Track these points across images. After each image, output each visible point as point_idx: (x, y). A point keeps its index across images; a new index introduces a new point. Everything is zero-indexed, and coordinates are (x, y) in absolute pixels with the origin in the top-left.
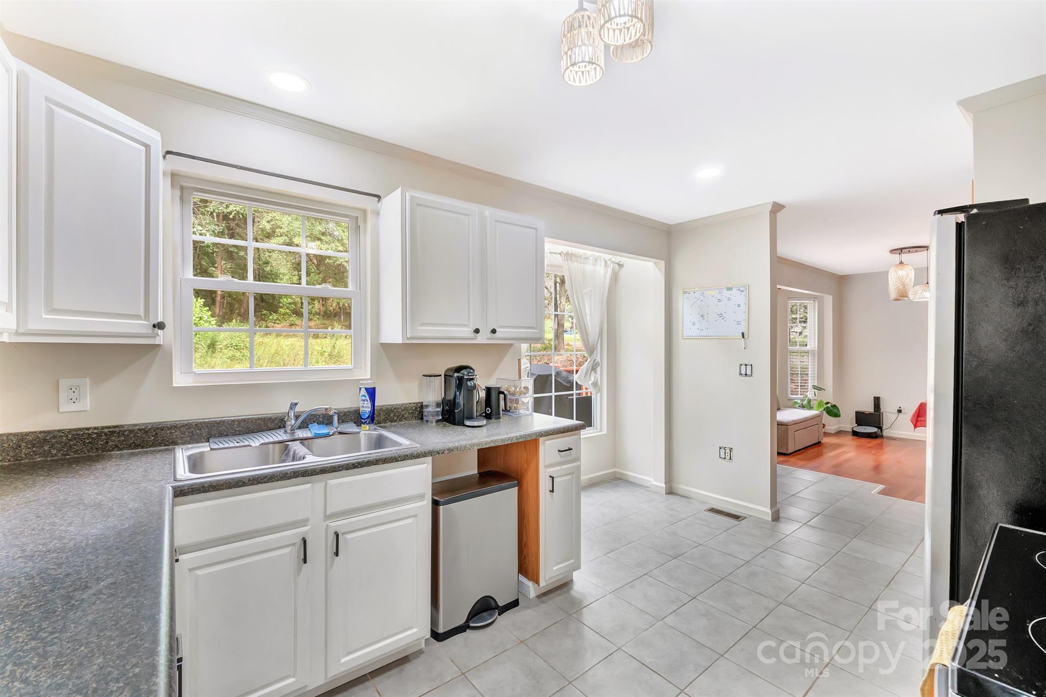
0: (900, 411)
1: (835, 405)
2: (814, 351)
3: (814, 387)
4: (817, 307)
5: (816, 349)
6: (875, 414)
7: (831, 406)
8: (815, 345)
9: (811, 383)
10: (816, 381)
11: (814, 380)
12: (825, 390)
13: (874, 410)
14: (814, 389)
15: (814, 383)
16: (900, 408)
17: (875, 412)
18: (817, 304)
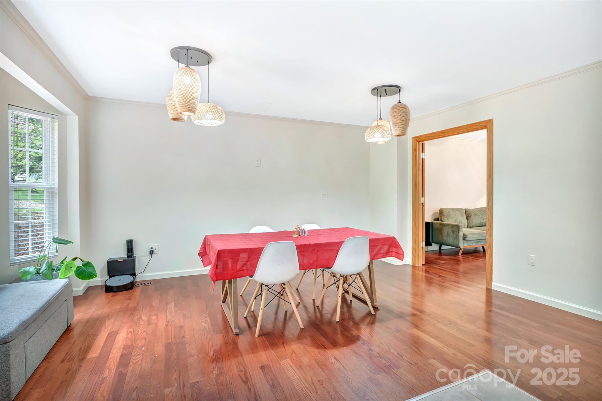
0: (152, 252)
1: (88, 263)
2: (53, 188)
3: (56, 240)
4: (56, 128)
5: (56, 186)
6: (129, 260)
7: (83, 265)
8: (54, 179)
9: (49, 233)
10: (57, 229)
11: (53, 229)
12: (73, 243)
13: (127, 255)
14: (56, 243)
15: (53, 233)
16: (152, 248)
17: (128, 257)
18: (56, 124)
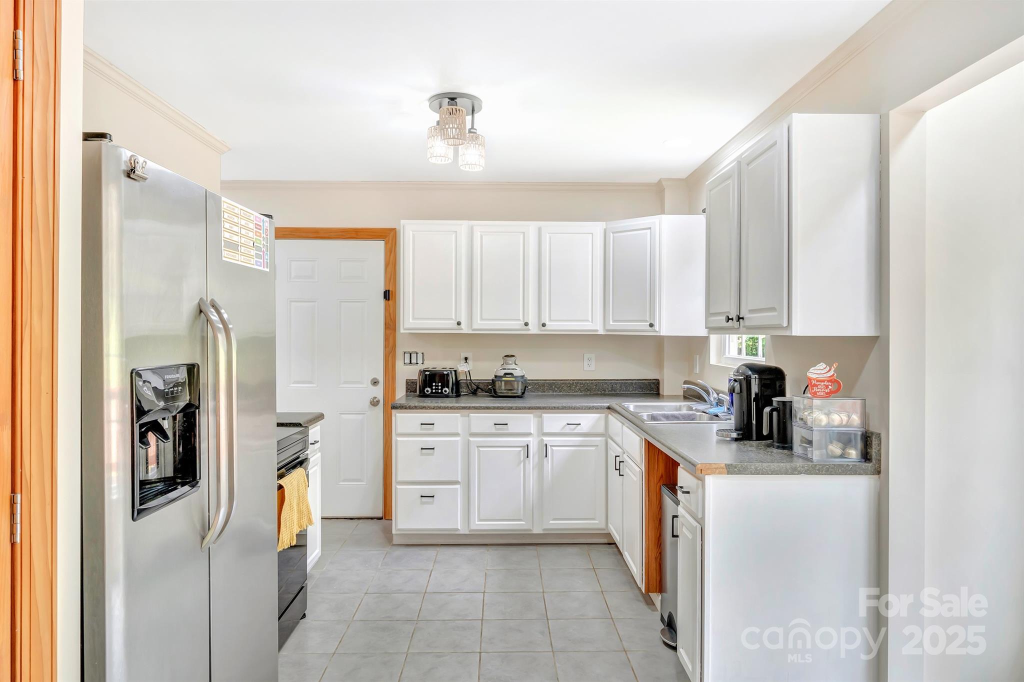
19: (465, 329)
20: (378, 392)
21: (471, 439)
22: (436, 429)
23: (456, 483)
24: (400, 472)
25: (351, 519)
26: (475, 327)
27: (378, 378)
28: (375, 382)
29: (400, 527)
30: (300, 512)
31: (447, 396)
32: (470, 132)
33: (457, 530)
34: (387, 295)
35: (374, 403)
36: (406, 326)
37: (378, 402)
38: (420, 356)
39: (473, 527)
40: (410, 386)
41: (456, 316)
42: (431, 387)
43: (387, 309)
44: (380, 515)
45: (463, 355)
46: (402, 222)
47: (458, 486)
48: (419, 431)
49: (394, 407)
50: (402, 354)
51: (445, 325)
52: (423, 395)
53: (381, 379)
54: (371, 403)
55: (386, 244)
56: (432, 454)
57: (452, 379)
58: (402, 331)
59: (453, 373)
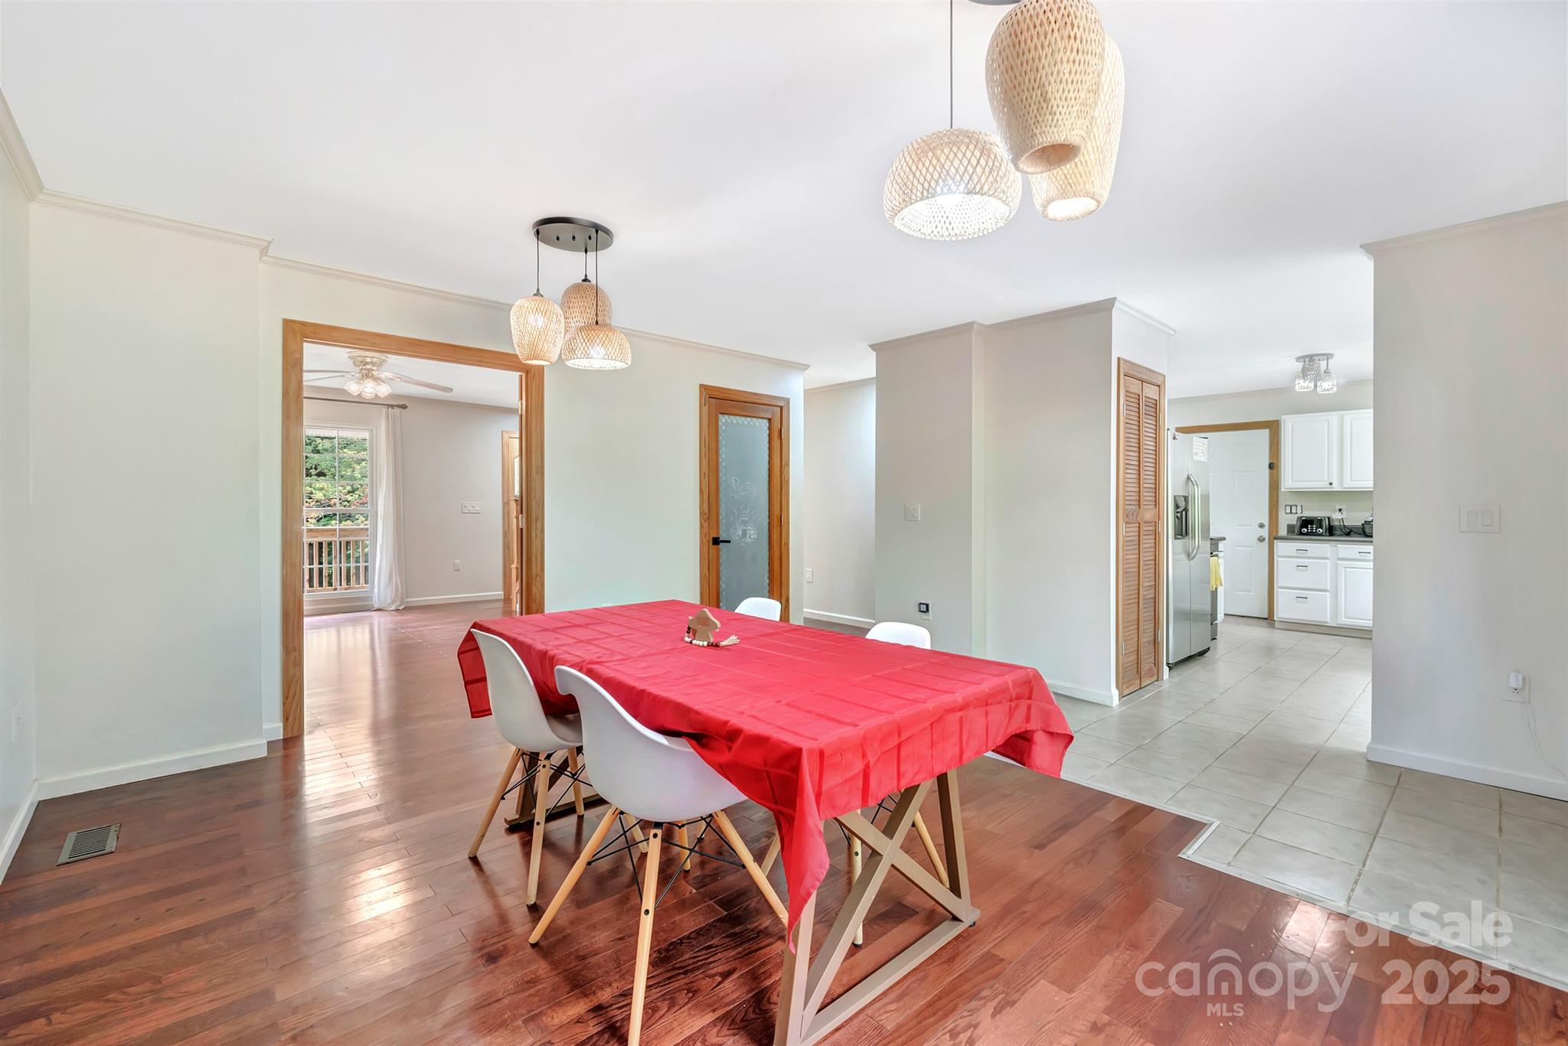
19: (1336, 487)
20: (1265, 533)
21: (1339, 562)
22: (1309, 554)
23: (1326, 591)
24: (1280, 580)
25: (1243, 616)
26: (1345, 486)
27: (1264, 522)
28: (1262, 526)
29: (1280, 616)
30: (1216, 578)
31: (1321, 535)
32: (1325, 372)
33: (1327, 622)
34: (1271, 466)
35: (1261, 539)
36: (1287, 486)
37: (1264, 539)
38: (1299, 508)
39: (1339, 622)
40: (1291, 529)
41: (1328, 478)
42: (1307, 528)
43: (1271, 476)
44: (1266, 617)
45: (1338, 507)
46: (1283, 417)
47: (1328, 593)
48: (1295, 555)
49: (1276, 538)
50: (1283, 507)
51: (1320, 485)
52: (1301, 534)
53: (1266, 524)
54: (1258, 539)
55: (1270, 431)
56: (1306, 570)
57: (1326, 523)
58: (1283, 490)
59: (1327, 519)
